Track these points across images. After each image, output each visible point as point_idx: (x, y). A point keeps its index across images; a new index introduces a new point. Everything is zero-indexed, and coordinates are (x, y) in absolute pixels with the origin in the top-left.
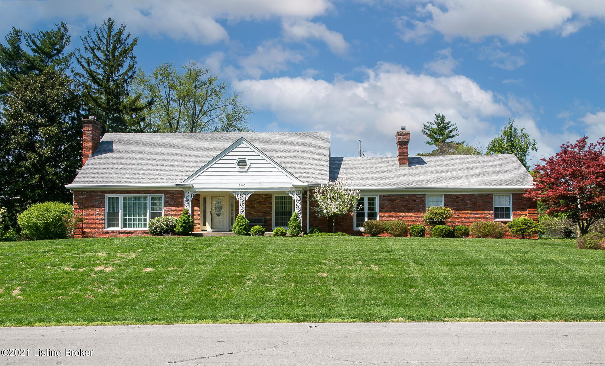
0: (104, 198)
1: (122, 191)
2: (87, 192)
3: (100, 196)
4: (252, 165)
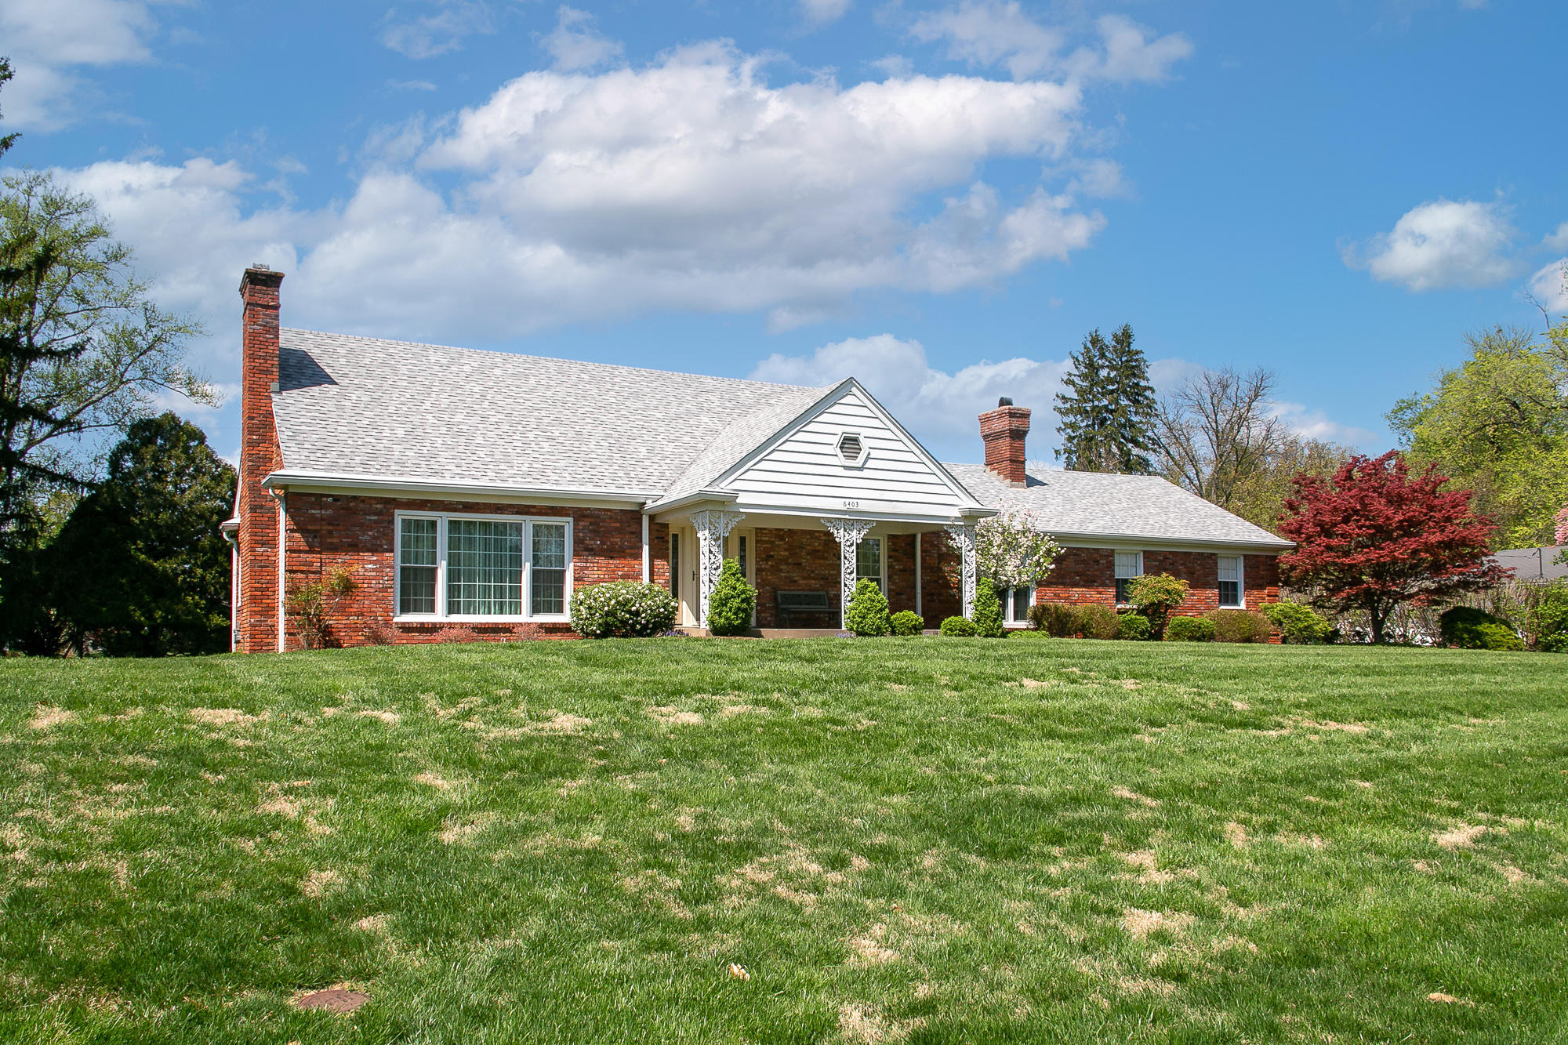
0: (392, 522)
1: (450, 503)
2: (336, 499)
3: (379, 513)
4: (874, 453)
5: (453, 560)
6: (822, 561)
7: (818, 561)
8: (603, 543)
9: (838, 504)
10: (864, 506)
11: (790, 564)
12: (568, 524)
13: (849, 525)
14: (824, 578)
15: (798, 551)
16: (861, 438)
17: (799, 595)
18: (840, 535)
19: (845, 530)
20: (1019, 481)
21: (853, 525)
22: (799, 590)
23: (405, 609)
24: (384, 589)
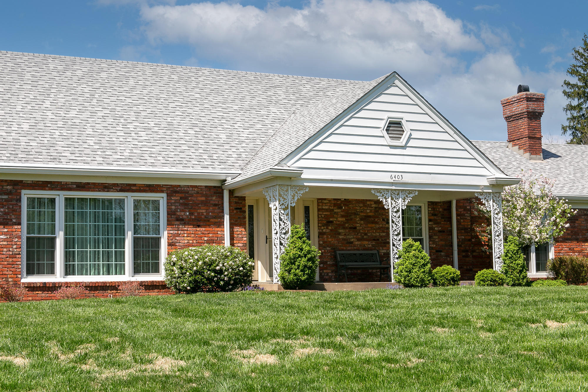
0: (19, 200)
1: (66, 184)
3: (9, 193)
4: (415, 135)
5: (69, 231)
6: (373, 225)
7: (369, 225)
8: (191, 214)
9: (386, 178)
10: (408, 178)
11: (346, 228)
12: (162, 198)
13: (395, 194)
14: (375, 239)
15: (353, 217)
16: (404, 122)
17: (355, 254)
18: (389, 203)
19: (392, 199)
20: (536, 154)
21: (398, 194)
22: (354, 250)
23: (30, 272)
24: (14, 256)
